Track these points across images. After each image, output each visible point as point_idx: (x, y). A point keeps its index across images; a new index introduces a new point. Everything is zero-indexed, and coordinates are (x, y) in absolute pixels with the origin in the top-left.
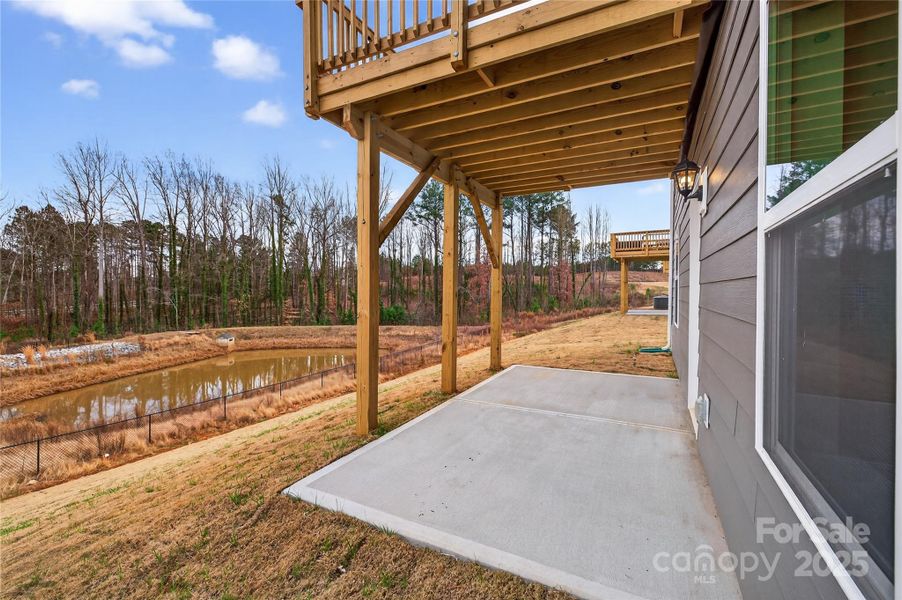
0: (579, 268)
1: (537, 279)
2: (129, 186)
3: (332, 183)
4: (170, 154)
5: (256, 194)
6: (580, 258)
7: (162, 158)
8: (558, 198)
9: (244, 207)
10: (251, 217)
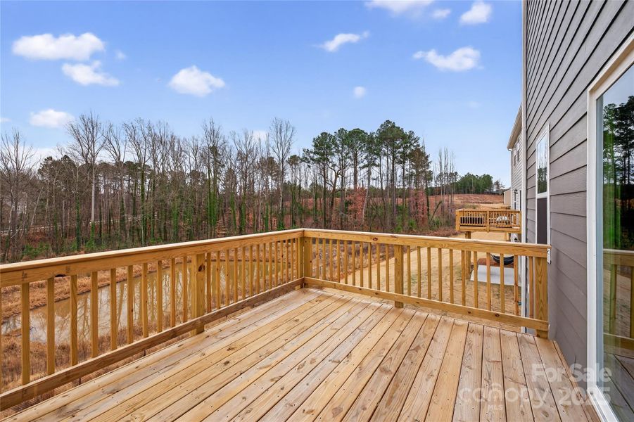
0: (432, 192)
1: (400, 201)
2: (114, 144)
3: (251, 137)
4: (141, 121)
5: (199, 145)
6: (433, 184)
7: (135, 124)
8: (415, 144)
9: (191, 154)
10: (196, 160)
